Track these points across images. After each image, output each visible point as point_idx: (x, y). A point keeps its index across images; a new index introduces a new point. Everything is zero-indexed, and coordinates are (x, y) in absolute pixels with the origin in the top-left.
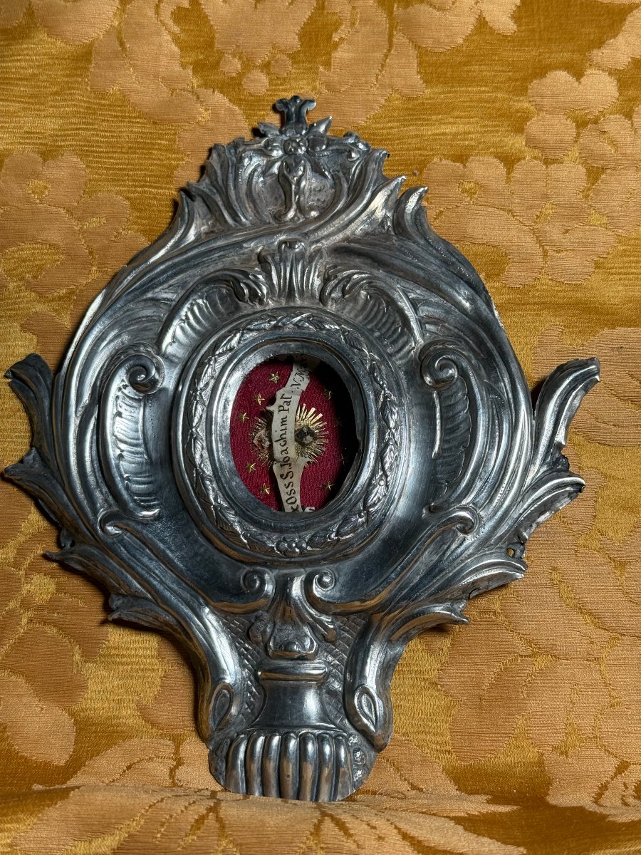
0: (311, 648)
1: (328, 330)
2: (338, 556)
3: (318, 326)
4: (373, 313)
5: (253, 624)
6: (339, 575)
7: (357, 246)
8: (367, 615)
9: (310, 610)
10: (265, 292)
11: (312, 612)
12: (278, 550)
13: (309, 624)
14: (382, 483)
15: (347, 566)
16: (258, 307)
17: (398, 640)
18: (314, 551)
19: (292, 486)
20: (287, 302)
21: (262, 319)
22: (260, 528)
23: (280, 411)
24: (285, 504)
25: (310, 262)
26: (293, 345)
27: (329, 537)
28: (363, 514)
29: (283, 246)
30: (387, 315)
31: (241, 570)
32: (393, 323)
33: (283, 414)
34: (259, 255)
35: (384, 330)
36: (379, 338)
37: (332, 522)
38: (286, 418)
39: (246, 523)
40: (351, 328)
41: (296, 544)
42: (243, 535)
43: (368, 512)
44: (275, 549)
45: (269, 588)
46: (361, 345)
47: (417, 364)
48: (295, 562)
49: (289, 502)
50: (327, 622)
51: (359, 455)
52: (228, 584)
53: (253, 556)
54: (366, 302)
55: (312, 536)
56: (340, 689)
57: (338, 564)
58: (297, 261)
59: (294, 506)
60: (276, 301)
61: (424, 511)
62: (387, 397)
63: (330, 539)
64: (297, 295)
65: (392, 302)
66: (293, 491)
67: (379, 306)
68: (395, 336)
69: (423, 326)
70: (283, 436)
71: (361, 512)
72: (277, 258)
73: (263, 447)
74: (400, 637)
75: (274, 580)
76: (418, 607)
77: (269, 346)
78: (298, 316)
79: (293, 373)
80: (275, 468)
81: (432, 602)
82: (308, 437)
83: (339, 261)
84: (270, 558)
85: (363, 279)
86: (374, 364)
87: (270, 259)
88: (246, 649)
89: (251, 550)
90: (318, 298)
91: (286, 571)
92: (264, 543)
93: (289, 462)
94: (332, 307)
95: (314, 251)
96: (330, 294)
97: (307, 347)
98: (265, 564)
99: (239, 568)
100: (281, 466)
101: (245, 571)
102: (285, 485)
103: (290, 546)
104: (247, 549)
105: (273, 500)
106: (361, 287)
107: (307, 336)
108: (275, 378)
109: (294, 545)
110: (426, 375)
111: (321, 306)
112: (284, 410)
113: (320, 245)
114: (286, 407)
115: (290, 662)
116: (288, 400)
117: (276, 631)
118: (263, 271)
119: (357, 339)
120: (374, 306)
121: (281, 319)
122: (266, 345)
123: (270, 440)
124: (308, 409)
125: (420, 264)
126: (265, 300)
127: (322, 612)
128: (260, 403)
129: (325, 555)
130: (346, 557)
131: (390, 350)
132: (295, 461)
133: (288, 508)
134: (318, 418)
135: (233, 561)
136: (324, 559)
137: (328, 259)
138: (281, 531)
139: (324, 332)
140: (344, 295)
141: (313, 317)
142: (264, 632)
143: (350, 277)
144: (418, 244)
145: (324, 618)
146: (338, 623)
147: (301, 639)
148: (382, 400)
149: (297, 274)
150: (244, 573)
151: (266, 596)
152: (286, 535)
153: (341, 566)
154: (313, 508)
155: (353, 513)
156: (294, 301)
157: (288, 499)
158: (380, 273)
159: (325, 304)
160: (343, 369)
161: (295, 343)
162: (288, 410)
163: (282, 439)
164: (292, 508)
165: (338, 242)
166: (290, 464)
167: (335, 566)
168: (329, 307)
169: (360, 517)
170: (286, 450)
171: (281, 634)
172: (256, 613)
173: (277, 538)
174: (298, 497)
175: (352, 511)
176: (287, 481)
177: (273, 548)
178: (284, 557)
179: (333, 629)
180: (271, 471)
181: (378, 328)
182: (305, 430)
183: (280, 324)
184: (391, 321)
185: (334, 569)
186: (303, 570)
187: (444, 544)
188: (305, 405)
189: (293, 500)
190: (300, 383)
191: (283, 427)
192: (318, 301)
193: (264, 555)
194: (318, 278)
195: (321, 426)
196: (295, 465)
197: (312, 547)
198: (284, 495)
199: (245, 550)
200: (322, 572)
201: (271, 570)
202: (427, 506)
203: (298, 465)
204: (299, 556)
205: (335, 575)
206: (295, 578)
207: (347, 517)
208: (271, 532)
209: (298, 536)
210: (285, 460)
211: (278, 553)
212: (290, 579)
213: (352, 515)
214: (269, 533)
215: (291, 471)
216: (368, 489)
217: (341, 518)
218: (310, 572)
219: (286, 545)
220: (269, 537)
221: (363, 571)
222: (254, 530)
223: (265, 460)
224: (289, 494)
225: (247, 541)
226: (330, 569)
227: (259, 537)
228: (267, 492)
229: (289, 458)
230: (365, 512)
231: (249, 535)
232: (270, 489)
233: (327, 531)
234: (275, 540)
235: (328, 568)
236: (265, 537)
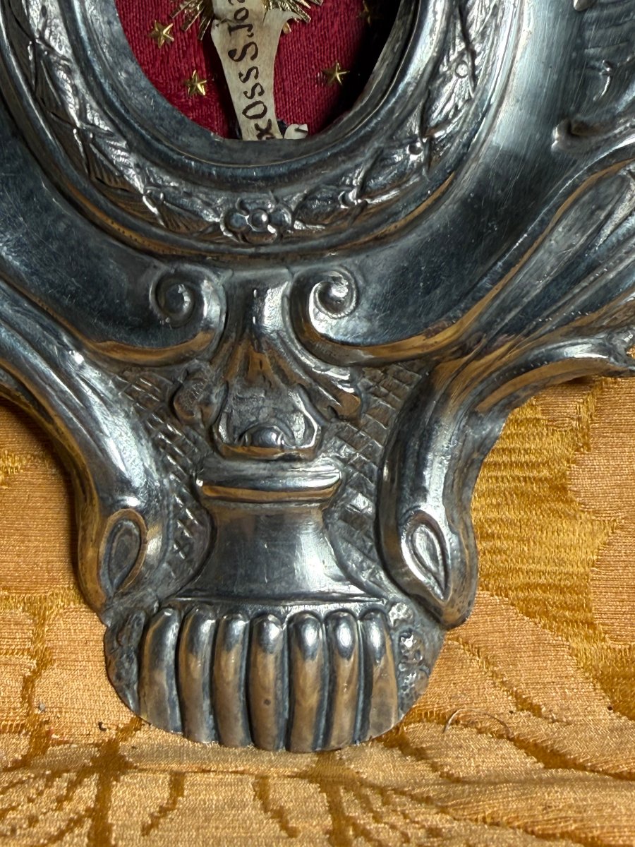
0: (307, 437)
2: (364, 239)
5: (180, 387)
6: (366, 281)
8: (429, 363)
9: (303, 358)
11: (308, 362)
12: (228, 229)
13: (302, 386)
14: (463, 70)
15: (383, 261)
17: (490, 410)
18: (310, 231)
19: (256, 77)
22: (187, 180)
24: (241, 118)
27: (344, 200)
28: (419, 145)
31: (150, 271)
37: (349, 165)
39: (154, 169)
41: (269, 216)
42: (149, 197)
43: (432, 139)
44: (222, 228)
45: (212, 310)
48: (268, 256)
49: (251, 113)
50: (342, 382)
52: (122, 303)
53: (175, 243)
55: (306, 197)
56: (370, 510)
57: (362, 257)
59: (262, 124)
61: (556, 134)
63: (345, 203)
66: (258, 89)
71: (415, 141)
74: (495, 405)
75: (222, 294)
76: (539, 346)
80: (218, 35)
81: (567, 336)
84: (212, 247)
88: (170, 436)
89: (167, 228)
91: (247, 274)
92: (197, 215)
93: (247, 22)
98: (200, 259)
99: (145, 267)
100: (231, 30)
101: (158, 274)
102: (241, 75)
103: (256, 221)
104: (159, 226)
105: (215, 110)
109: (264, 218)
115: (262, 465)
117: (231, 401)
127: (329, 360)
129: (335, 240)
130: (381, 241)
132: (262, 18)
133: (249, 132)
135: (130, 251)
136: (332, 247)
138: (233, 185)
142: (207, 402)
145: (333, 373)
146: (365, 380)
147: (284, 415)
150: (156, 278)
151: (207, 328)
152: (245, 196)
153: (370, 262)
154: (305, 127)
155: (397, 144)
157: (249, 107)
164: (257, 127)
166: (250, 27)
167: (357, 260)
169: (414, 150)
171: (243, 408)
172: (186, 365)
173: (226, 202)
174: (269, 100)
175: (396, 138)
176: (243, 67)
177: (216, 225)
178: (243, 246)
179: (355, 394)
180: (208, 44)
185: (353, 268)
186: (285, 271)
187: (601, 208)
189: (258, 110)
193: (198, 240)
196: (261, 27)
197: (304, 222)
198: (239, 98)
199: (154, 229)
200: (328, 277)
201: (215, 273)
202: (562, 123)
203: (268, 27)
204: (275, 243)
205: (356, 282)
206: (269, 291)
207: (382, 151)
208: (212, 189)
209: (272, 198)
210: (239, 17)
211: (230, 235)
212: (258, 295)
213: (394, 147)
214: (206, 190)
215: (253, 43)
216: (432, 85)
217: (368, 155)
218: (302, 276)
219: (247, 217)
220: (207, 200)
221: (419, 273)
222: (172, 184)
223: (193, 18)
224: (249, 94)
225: (159, 210)
226: (346, 269)
227: (186, 201)
228: (202, 90)
229: (247, 11)
230: (425, 140)
231: (162, 196)
232: (208, 83)
233: (338, 186)
234: (221, 206)
235: (341, 266)
236: (199, 202)
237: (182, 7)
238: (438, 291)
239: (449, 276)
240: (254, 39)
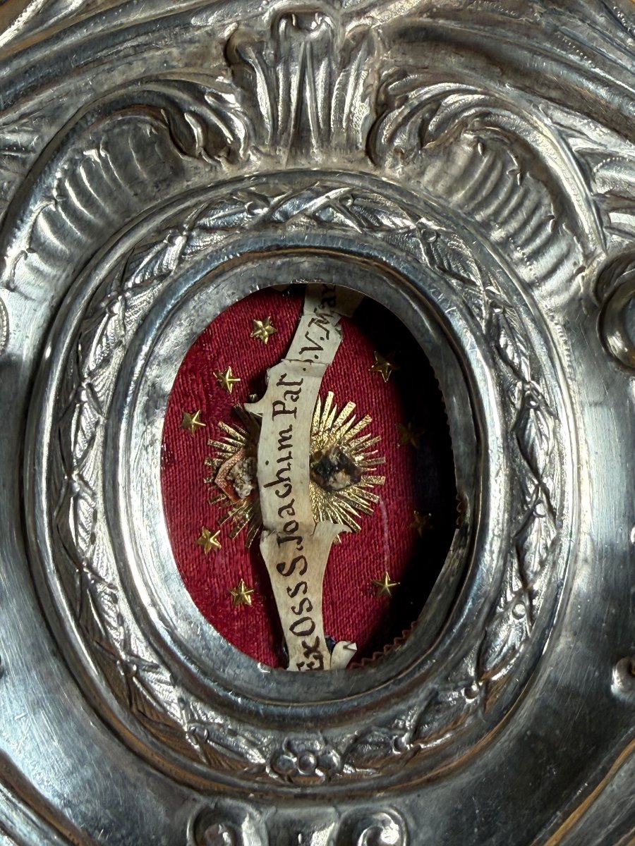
1: (390, 230)
2: (416, 781)
3: (366, 220)
4: (489, 185)
6: (417, 823)
7: (452, 25)
10: (241, 134)
12: (273, 770)
14: (520, 609)
15: (434, 801)
16: (226, 171)
18: (360, 774)
19: (305, 592)
20: (293, 157)
21: (235, 202)
22: (232, 717)
23: (275, 413)
24: (288, 635)
25: (345, 65)
26: (306, 263)
27: (397, 745)
28: (474, 688)
29: (283, 25)
30: (521, 191)
31: (189, 805)
32: (536, 207)
33: (283, 421)
34: (227, 45)
35: (514, 225)
36: (504, 244)
37: (402, 707)
38: (290, 430)
39: (199, 705)
40: (440, 223)
41: (317, 759)
42: (193, 733)
43: (487, 682)
44: (268, 770)
46: (467, 269)
47: (592, 308)
48: (314, 797)
49: (298, 629)
51: (463, 534)
53: (216, 780)
54: (473, 160)
55: (356, 739)
57: (413, 796)
58: (316, 60)
59: (310, 641)
60: (267, 155)
61: (615, 675)
62: (530, 397)
63: (397, 748)
64: (314, 141)
65: (532, 161)
66: (306, 605)
67: (504, 168)
68: (538, 242)
69: (605, 219)
70: (283, 475)
71: (471, 684)
72: (269, 52)
73: (237, 496)
75: (264, 833)
77: (250, 265)
78: (318, 195)
79: (305, 320)
80: (266, 548)
82: (341, 475)
83: (411, 61)
84: (256, 785)
85: (468, 106)
86: (497, 316)
87: (252, 57)
89: (210, 765)
90: (362, 146)
91: (291, 812)
92: (242, 755)
93: (296, 534)
94: (393, 171)
95: (354, 37)
96: (391, 139)
97: (339, 270)
98: (242, 795)
99: (185, 799)
100: (280, 541)
101: (198, 807)
102: (289, 590)
103: (303, 764)
104: (200, 762)
105: (261, 620)
106: (464, 125)
107: (340, 245)
108: (264, 330)
109: (312, 760)
110: (612, 334)
111: (369, 167)
112: (284, 412)
113: (368, 21)
114: (290, 405)
116: (295, 388)
118: (237, 85)
119: (458, 255)
120: (491, 168)
121: (279, 204)
122: (244, 263)
123: (254, 481)
124: (340, 404)
125: (597, 70)
126: (241, 152)
128: (230, 387)
129: (385, 782)
130: (433, 782)
131: (526, 273)
132: (312, 531)
134: (362, 424)
135: (169, 781)
136: (379, 789)
137: (386, 56)
138: (281, 724)
139: (379, 235)
140: (422, 143)
141: (354, 197)
143: (437, 99)
144: (593, 25)
148: (518, 403)
149: (314, 90)
150: (195, 812)
152: (292, 736)
153: (422, 802)
154: (354, 646)
155: (452, 685)
156: (308, 155)
157: (296, 624)
158: (508, 91)
159: (378, 163)
160: (424, 325)
161: (310, 259)
162: (295, 412)
163: (281, 480)
164: (304, 644)
165: (410, 15)
166: (300, 539)
167: (408, 799)
168: (388, 171)
169: (469, 694)
170: (290, 506)
173: (272, 742)
174: (318, 617)
175: (452, 676)
176: (292, 582)
177: (261, 768)
178: (288, 786)
180: (256, 554)
181: (500, 219)
182: (334, 458)
183: (277, 216)
184: (528, 204)
185: (404, 810)
186: (331, 810)
188: (331, 394)
189: (306, 626)
190: (321, 343)
191: (284, 453)
192: (362, 155)
193: (242, 778)
194: (363, 100)
195: (369, 443)
196: (311, 541)
197: (354, 767)
198: (287, 613)
199: (196, 765)
200: (378, 820)
201: (257, 809)
202: (622, 661)
203: (319, 542)
204: (323, 784)
205: (406, 825)
206: (315, 835)
207: (437, 694)
208: (258, 727)
209: (321, 739)
210: (289, 529)
211: (275, 777)
212: (303, 840)
213: (449, 689)
214: (252, 728)
215: (302, 557)
216: (488, 626)
217: (422, 696)
218: (350, 816)
219: (295, 760)
220: (252, 739)
221: (473, 817)
222: (216, 721)
223: (241, 525)
224: (297, 610)
225: (201, 746)
226: (396, 810)
227: (231, 740)
228: (249, 599)
229: (297, 524)
230: (481, 684)
231: (206, 732)
232: (255, 592)
233: (390, 729)
234: (267, 747)
235: (391, 806)
236: (244, 741)
237: (230, 514)
238: (494, 840)
239: (505, 823)
240: (303, 553)
